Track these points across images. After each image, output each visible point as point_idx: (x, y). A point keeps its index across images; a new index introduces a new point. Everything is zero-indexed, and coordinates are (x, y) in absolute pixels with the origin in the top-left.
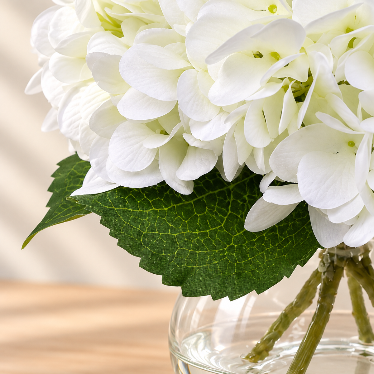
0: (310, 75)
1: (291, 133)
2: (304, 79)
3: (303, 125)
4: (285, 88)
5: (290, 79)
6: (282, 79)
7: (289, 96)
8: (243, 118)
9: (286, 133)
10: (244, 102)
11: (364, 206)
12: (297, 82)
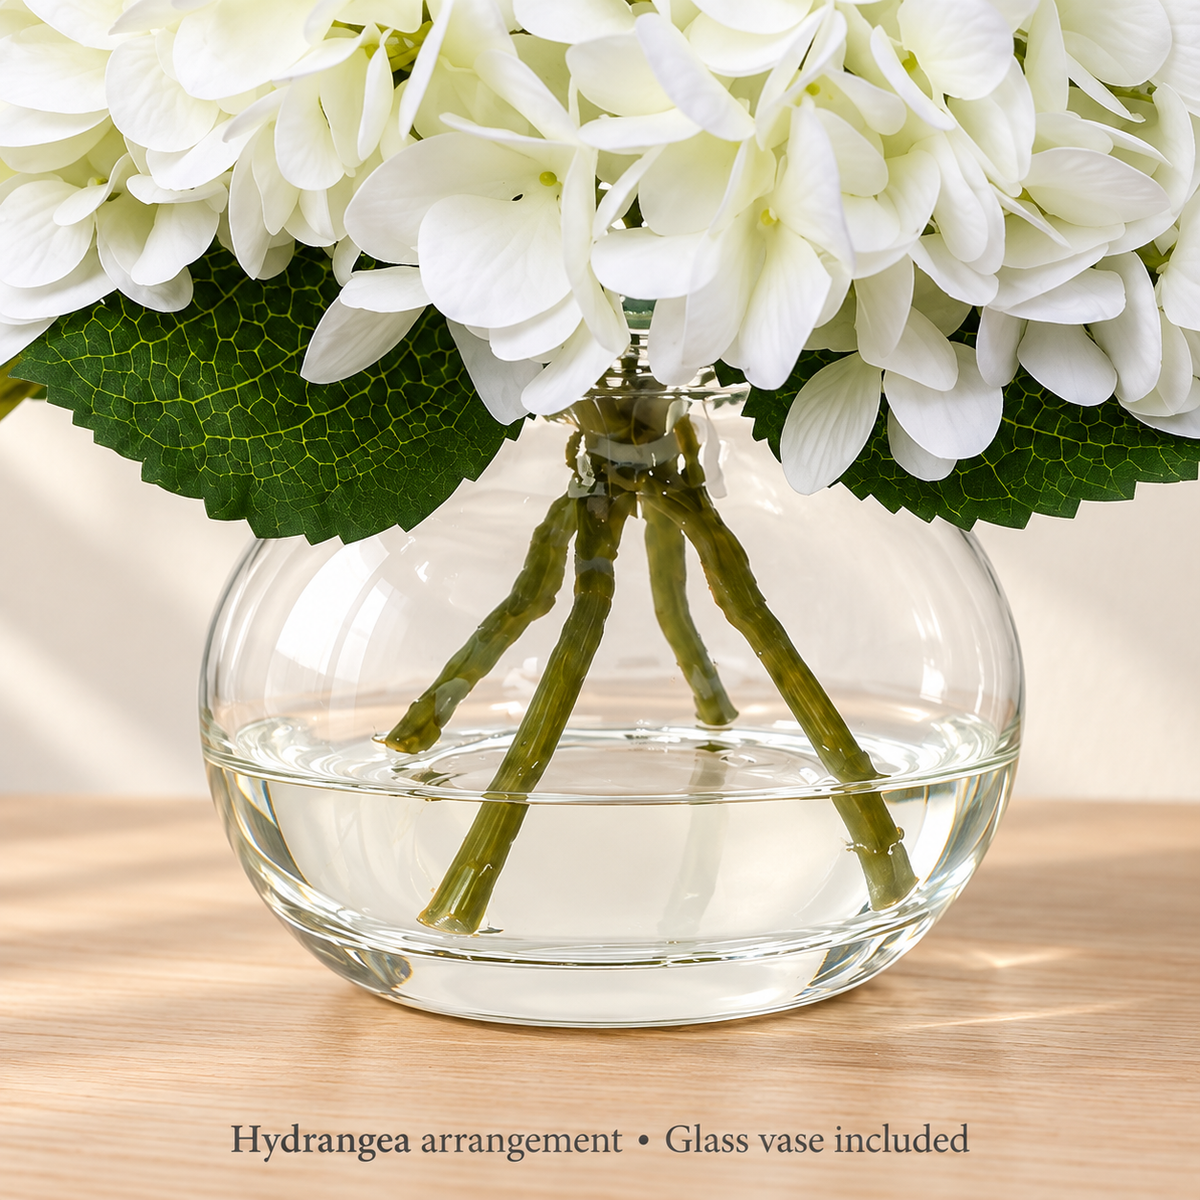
0: (426, 17)
1: (390, 153)
2: (413, 25)
3: (414, 135)
4: (370, 49)
5: (382, 29)
6: (358, 29)
7: (380, 67)
8: (271, 125)
9: (377, 157)
10: (271, 86)
11: (583, 320)
12: (396, 34)
